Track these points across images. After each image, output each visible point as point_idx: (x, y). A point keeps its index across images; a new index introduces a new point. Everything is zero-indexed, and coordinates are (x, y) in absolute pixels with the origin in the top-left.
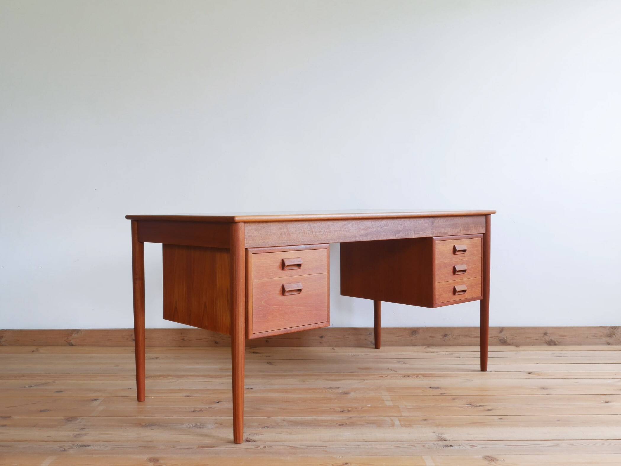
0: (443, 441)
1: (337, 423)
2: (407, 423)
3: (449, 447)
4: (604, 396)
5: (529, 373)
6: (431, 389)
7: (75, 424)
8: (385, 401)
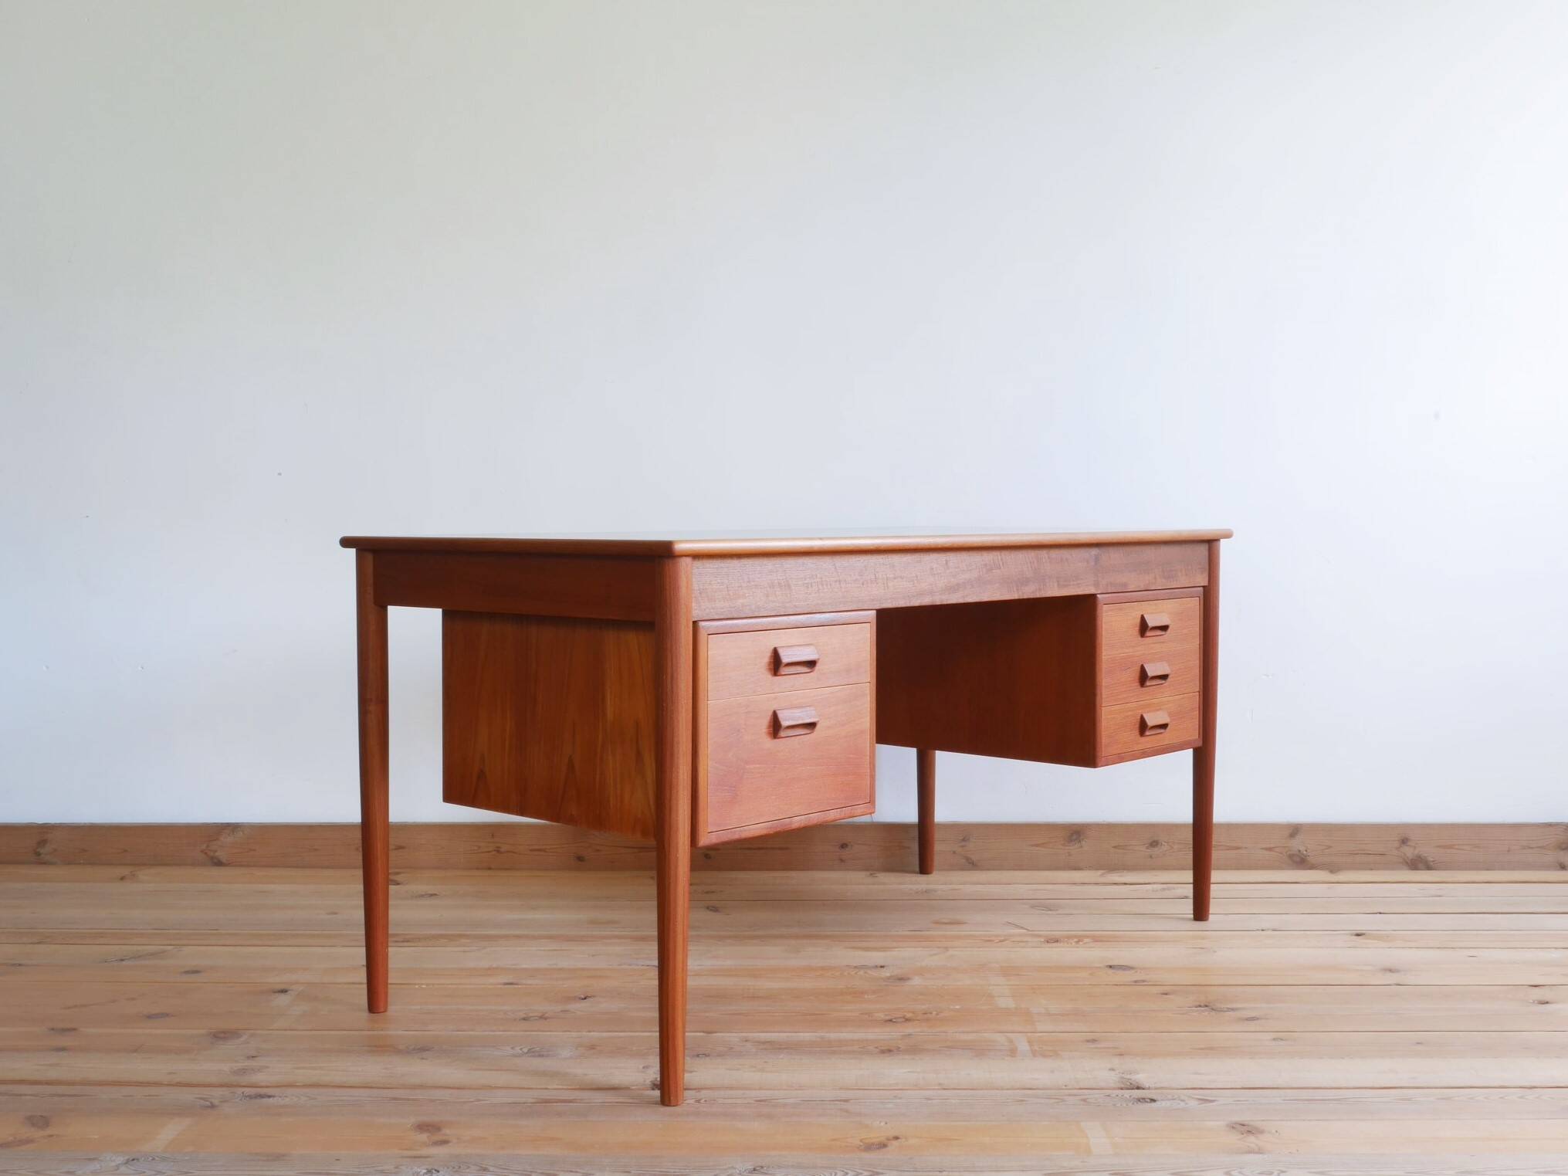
0: (1133, 1089)
1: (876, 1048)
2: (1047, 1049)
3: (1147, 1102)
4: (1537, 989)
5: (1358, 935)
6: (1110, 971)
7: (234, 1046)
8: (996, 998)
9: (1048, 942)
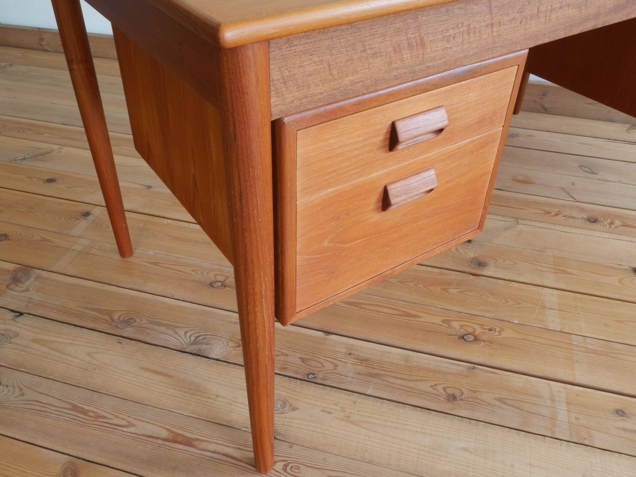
7: (18, 294)
8: (546, 310)
9: (589, 220)
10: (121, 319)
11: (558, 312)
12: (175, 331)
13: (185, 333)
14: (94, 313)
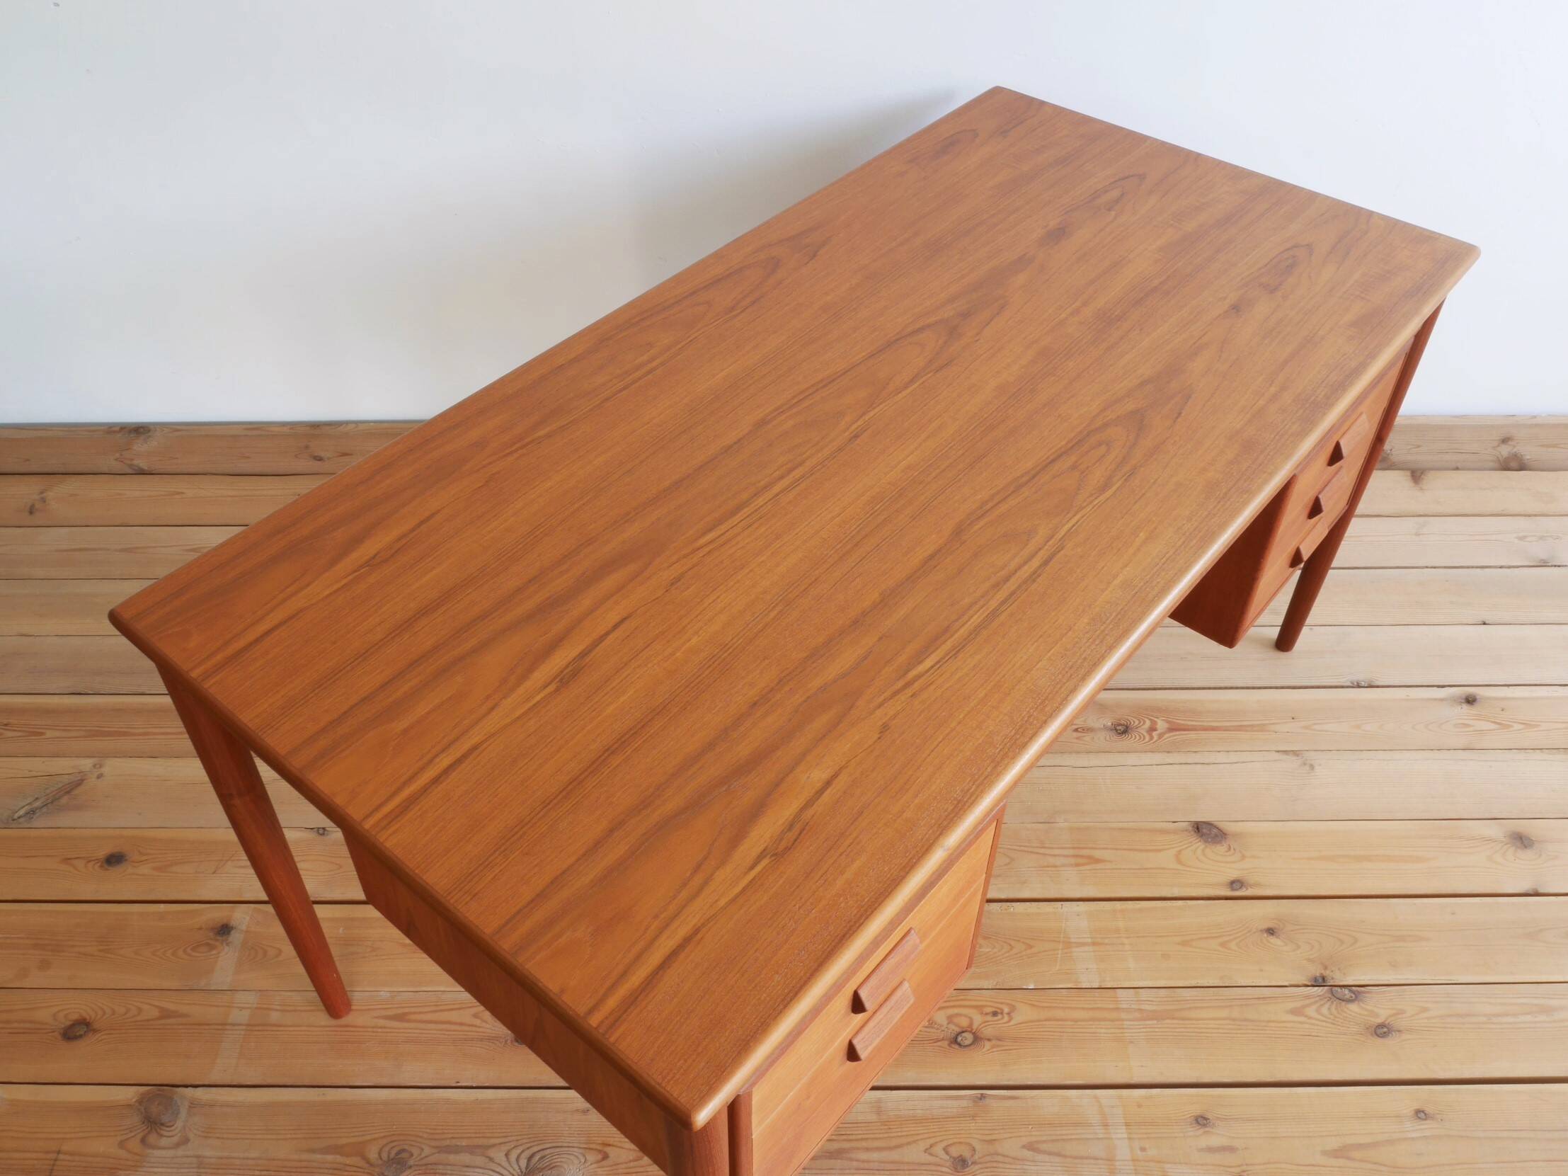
5: (1468, 701)
6: (1199, 845)
7: (171, 1153)
8: (1074, 949)
9: (1116, 730)
10: (385, 1156)
11: (1091, 948)
12: (487, 1157)
13: (507, 1155)
14: (330, 1158)
